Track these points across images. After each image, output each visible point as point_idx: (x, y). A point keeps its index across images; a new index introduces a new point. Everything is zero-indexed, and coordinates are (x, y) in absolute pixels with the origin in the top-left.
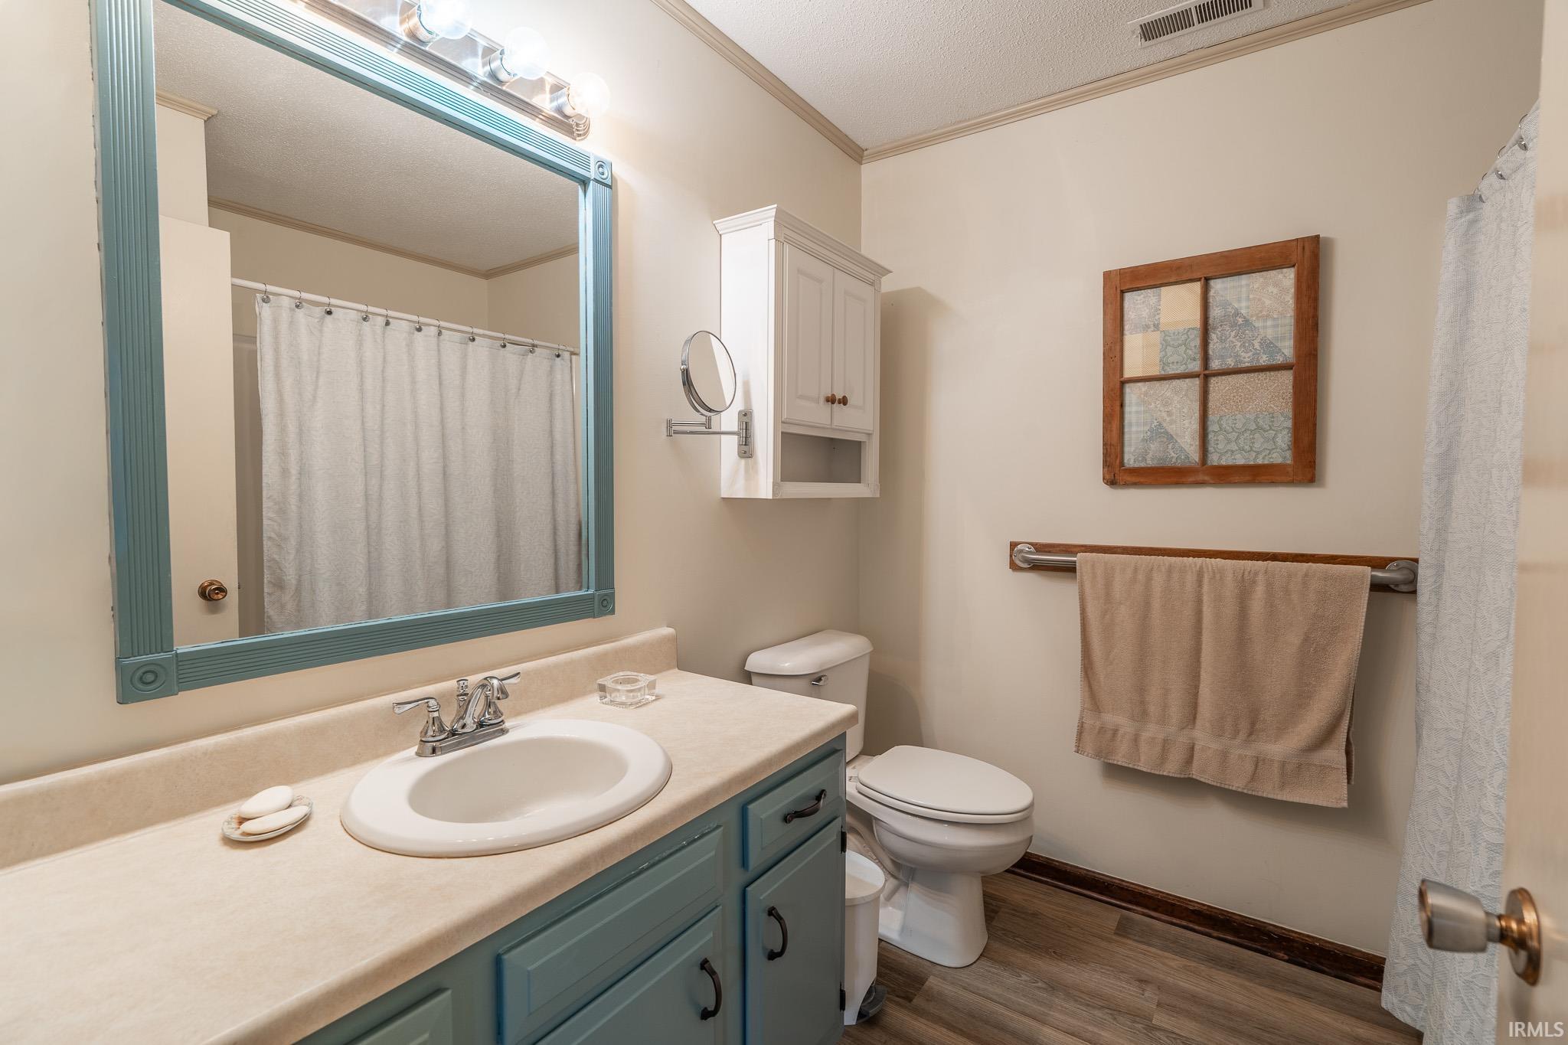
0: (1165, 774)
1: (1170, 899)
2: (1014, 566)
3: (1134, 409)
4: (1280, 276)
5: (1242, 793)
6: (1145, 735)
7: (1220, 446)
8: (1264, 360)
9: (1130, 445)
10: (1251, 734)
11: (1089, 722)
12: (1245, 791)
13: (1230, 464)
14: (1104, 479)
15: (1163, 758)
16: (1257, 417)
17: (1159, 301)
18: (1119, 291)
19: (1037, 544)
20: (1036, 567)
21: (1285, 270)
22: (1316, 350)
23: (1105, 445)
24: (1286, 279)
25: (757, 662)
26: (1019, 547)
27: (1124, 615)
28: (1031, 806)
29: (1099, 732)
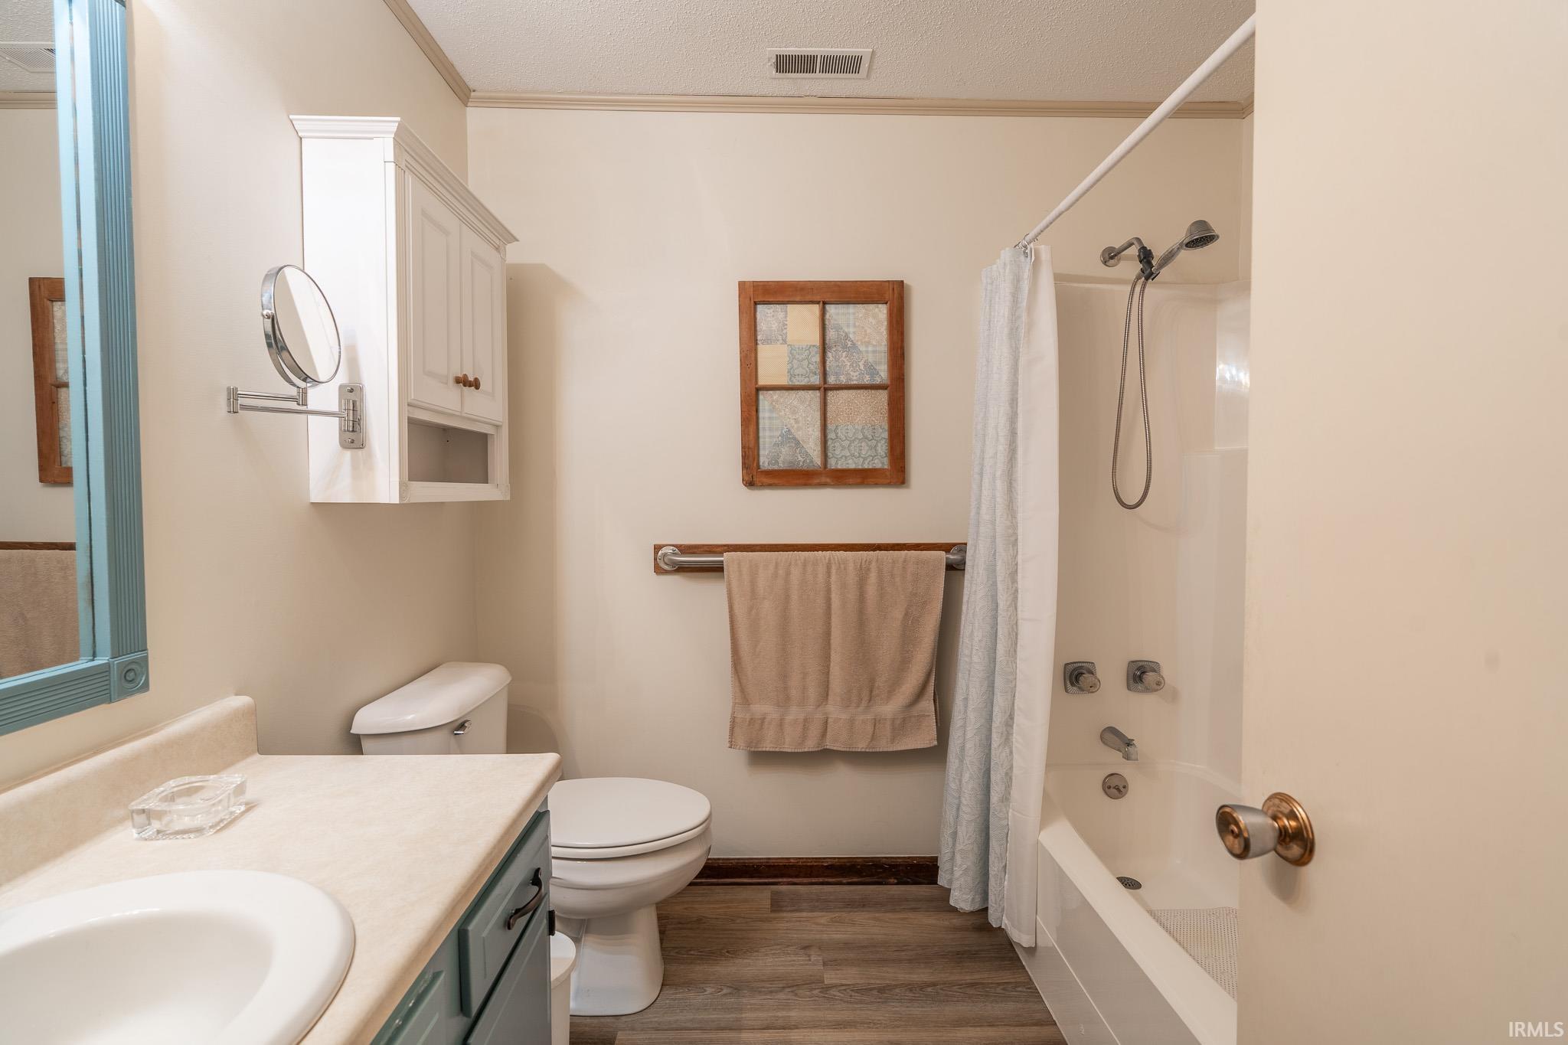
0: (806, 750)
1: (808, 862)
2: (658, 570)
3: (767, 415)
4: (877, 310)
5: (866, 752)
6: (789, 718)
7: (837, 452)
8: (867, 380)
9: (764, 449)
10: (870, 701)
11: (739, 715)
12: (867, 750)
13: (844, 467)
14: (743, 480)
15: (804, 737)
16: (863, 428)
17: (786, 317)
18: (752, 302)
19: (681, 546)
20: (681, 569)
21: (880, 306)
22: (903, 375)
23: (743, 447)
24: (881, 312)
25: (366, 721)
26: (664, 550)
27: (768, 610)
28: (708, 819)
29: (749, 725)
